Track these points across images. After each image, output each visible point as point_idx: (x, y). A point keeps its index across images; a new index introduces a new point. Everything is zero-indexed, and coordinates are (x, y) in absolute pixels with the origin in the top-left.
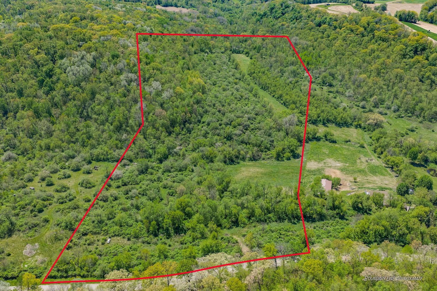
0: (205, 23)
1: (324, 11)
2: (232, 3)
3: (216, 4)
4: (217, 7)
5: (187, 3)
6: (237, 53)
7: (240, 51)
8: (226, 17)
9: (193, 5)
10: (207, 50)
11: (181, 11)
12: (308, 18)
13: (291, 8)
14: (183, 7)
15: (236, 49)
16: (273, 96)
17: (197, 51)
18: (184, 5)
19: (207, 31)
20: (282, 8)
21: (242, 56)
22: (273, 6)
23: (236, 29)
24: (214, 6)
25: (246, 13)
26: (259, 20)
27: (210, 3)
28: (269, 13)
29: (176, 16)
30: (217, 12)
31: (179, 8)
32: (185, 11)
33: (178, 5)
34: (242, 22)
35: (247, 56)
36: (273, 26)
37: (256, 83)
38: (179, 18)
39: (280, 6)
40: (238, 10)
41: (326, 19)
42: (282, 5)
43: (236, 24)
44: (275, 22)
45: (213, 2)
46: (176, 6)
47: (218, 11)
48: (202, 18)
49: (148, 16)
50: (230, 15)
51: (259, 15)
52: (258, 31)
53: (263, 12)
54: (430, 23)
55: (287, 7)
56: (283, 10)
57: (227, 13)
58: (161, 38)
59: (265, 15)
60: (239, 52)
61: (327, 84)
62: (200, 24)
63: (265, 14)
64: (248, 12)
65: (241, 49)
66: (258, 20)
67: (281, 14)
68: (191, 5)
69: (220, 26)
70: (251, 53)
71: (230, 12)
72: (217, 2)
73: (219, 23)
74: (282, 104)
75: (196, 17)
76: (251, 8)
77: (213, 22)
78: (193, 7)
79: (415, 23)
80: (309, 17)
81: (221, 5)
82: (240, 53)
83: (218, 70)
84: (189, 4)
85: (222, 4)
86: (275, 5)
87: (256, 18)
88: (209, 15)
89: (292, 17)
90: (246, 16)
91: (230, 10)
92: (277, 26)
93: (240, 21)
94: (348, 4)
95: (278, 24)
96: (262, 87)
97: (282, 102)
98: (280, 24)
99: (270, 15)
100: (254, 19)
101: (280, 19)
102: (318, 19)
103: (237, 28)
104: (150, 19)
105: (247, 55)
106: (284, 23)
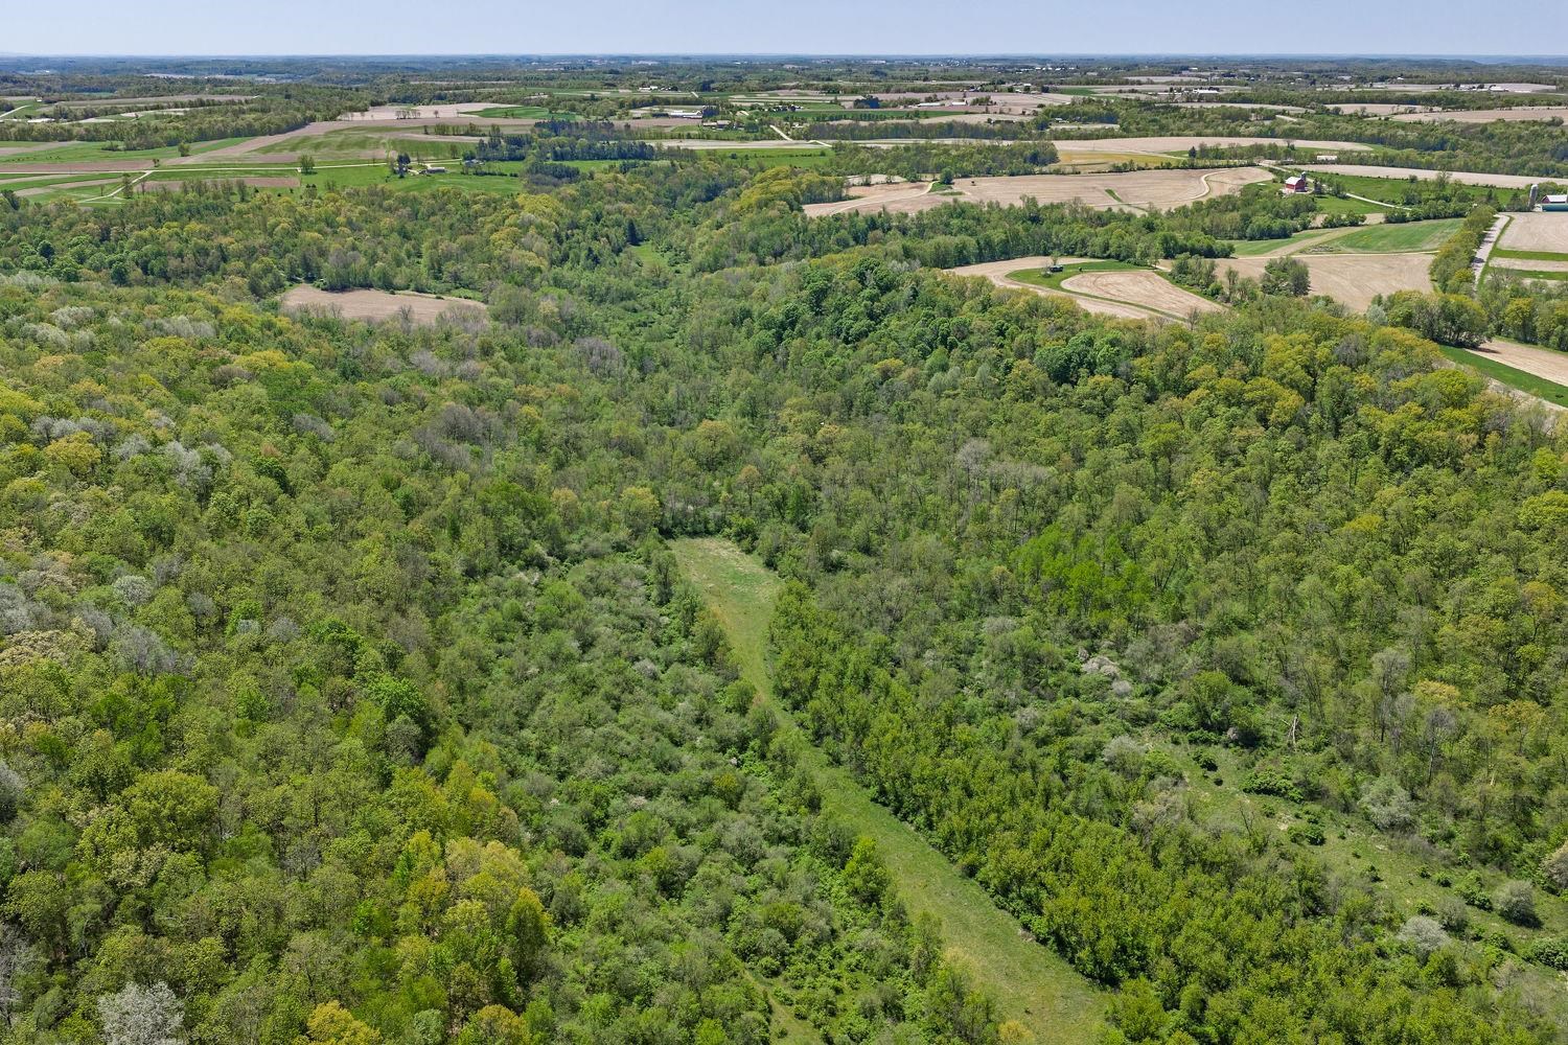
0: (521, 378)
1: (1068, 306)
2: (634, 264)
3: (565, 272)
4: (570, 287)
5: (440, 271)
6: (694, 534)
7: (706, 522)
8: (613, 336)
9: (464, 276)
10: (539, 548)
11: (406, 315)
12: (998, 340)
13: (907, 291)
14: (420, 290)
15: (684, 509)
16: (971, 871)
17: (480, 564)
18: (425, 278)
19: (533, 423)
20: (867, 292)
21: (721, 549)
22: (820, 283)
23: (670, 397)
24: (557, 283)
25: (705, 316)
26: (768, 350)
27: (540, 270)
28: (808, 316)
29: (379, 347)
30: (574, 310)
31: (400, 296)
32: (427, 309)
33: (398, 281)
34: (693, 359)
35: (748, 552)
36: (841, 378)
37: (836, 761)
38: (391, 361)
39: (853, 283)
40: (663, 297)
41: (1090, 342)
42: (862, 277)
43: (666, 364)
44: (843, 356)
45: (552, 263)
46: (389, 286)
47: (576, 306)
48: (504, 348)
49: (212, 366)
50: (631, 319)
51: (767, 326)
52: (780, 405)
53: (783, 309)
54: (1518, 339)
55: (886, 287)
56: (872, 299)
57: (617, 309)
58: (266, 513)
59: (793, 324)
60: (702, 531)
61: (1231, 733)
62: (496, 387)
63: (791, 321)
64: (713, 308)
65: (713, 513)
66: (763, 351)
67: (866, 321)
68: (456, 278)
69: (595, 388)
70: (767, 537)
71: (630, 303)
72: (568, 264)
73: (586, 372)
74: (1044, 942)
75: (476, 345)
76: (722, 291)
77: (561, 367)
78: (466, 286)
79: (1474, 347)
80: (1001, 333)
81: (587, 278)
82: (708, 533)
83: (608, 697)
84: (445, 276)
85: (592, 269)
86: (829, 278)
87: (756, 338)
88: (538, 330)
89: (921, 336)
90: (708, 330)
91: (630, 296)
92: (859, 381)
93: (680, 355)
94: (1137, 264)
95: (867, 367)
96: (883, 792)
97: (1040, 924)
98: (874, 371)
99: (816, 323)
100: (745, 344)
101: (866, 347)
102: (1052, 348)
103: (672, 391)
104: (222, 383)
105: (746, 543)
106: (892, 363)
